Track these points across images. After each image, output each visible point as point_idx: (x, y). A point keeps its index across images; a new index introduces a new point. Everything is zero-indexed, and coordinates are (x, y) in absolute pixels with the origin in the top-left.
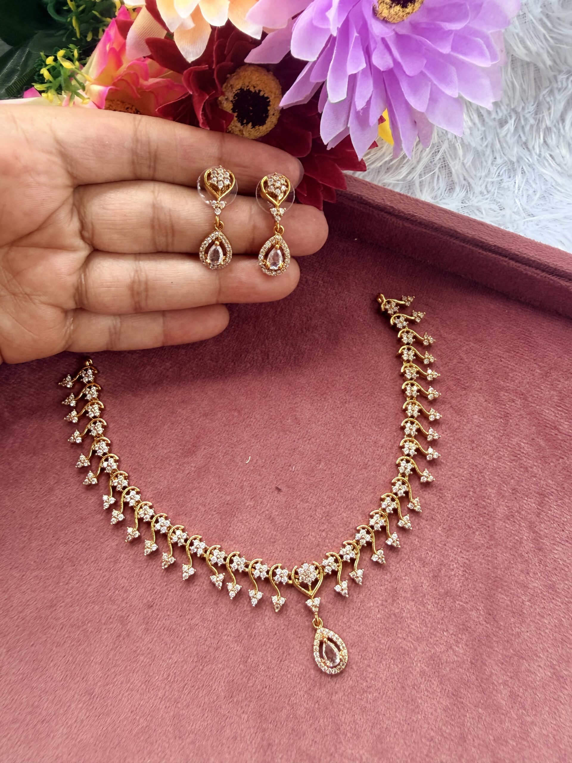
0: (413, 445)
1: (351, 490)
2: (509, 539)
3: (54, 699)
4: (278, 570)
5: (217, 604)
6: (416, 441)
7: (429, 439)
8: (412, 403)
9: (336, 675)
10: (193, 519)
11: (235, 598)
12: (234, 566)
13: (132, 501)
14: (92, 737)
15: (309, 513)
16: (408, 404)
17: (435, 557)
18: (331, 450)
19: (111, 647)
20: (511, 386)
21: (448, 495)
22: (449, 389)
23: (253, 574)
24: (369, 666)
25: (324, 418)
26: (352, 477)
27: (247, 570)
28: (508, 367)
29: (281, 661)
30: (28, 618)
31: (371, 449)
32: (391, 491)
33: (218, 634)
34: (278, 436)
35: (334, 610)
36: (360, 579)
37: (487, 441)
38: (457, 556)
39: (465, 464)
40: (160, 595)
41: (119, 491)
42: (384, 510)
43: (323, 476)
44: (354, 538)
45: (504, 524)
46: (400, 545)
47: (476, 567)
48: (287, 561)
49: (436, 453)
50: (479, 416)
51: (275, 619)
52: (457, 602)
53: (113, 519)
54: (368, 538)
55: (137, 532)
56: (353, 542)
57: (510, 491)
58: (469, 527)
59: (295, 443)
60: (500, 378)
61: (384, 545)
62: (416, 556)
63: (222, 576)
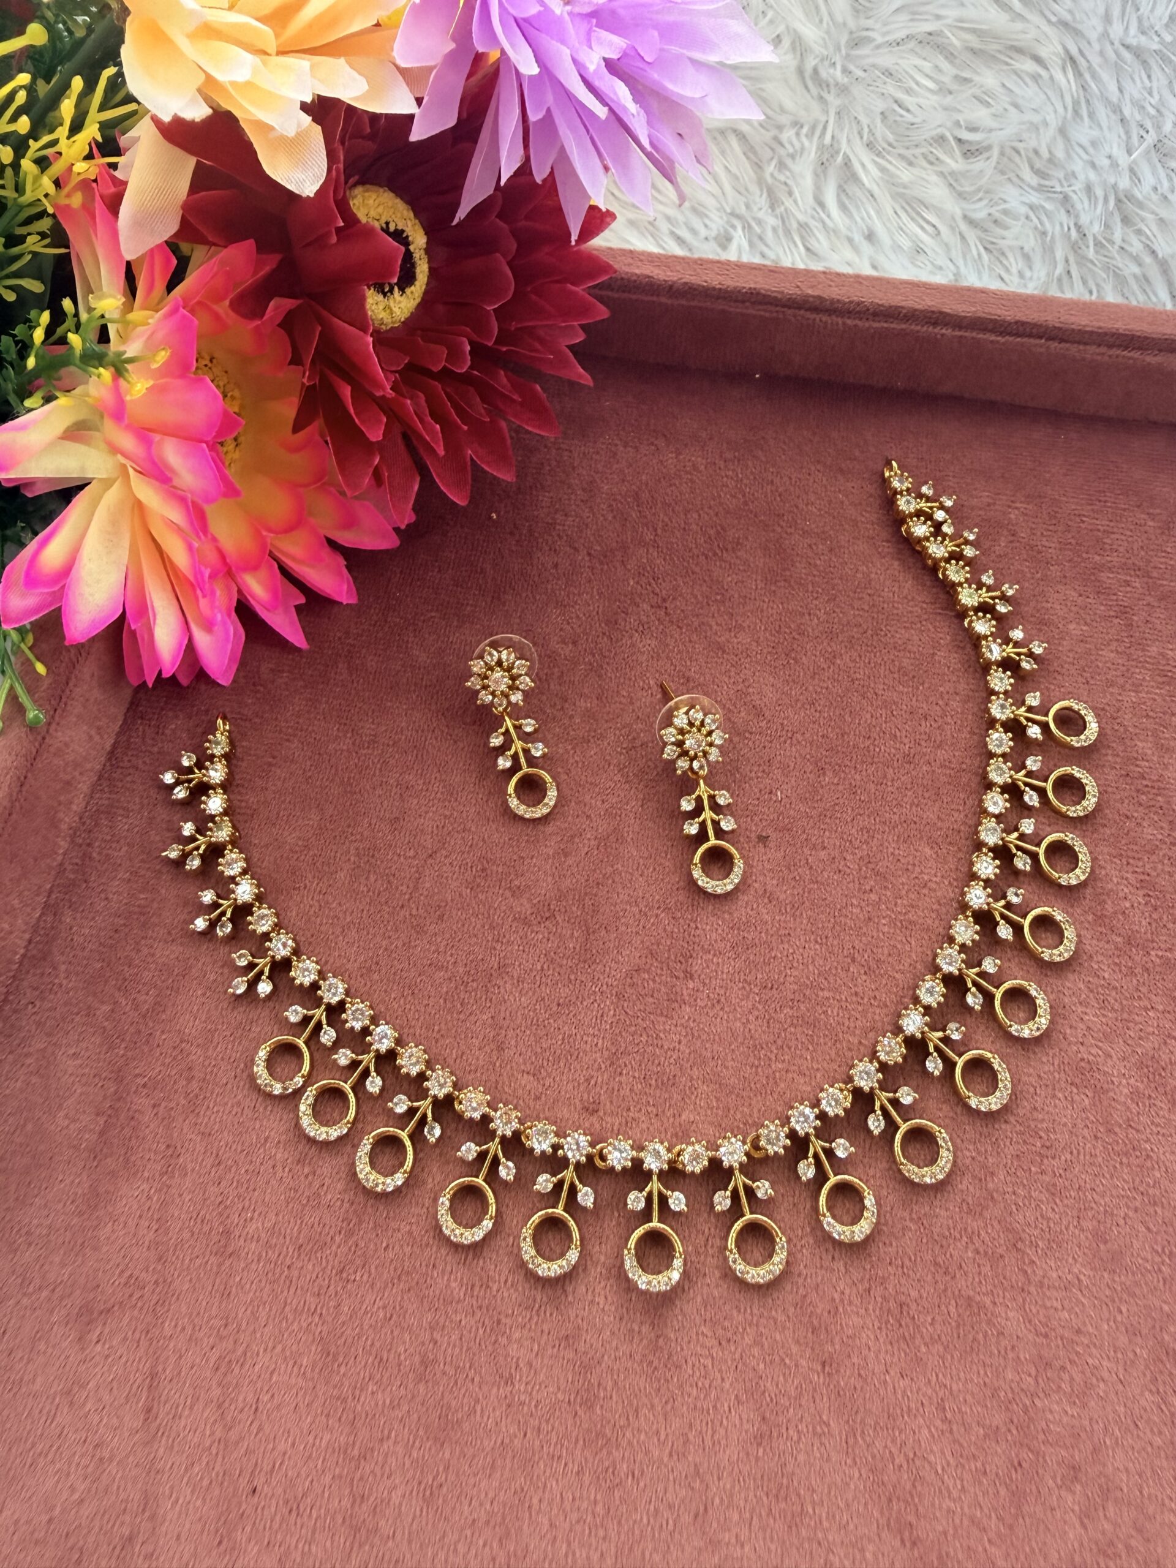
15: (834, 867)
18: (837, 746)
25: (804, 693)
31: (907, 726)
34: (732, 745)
37: (1105, 662)
43: (837, 795)
47: (1163, 883)
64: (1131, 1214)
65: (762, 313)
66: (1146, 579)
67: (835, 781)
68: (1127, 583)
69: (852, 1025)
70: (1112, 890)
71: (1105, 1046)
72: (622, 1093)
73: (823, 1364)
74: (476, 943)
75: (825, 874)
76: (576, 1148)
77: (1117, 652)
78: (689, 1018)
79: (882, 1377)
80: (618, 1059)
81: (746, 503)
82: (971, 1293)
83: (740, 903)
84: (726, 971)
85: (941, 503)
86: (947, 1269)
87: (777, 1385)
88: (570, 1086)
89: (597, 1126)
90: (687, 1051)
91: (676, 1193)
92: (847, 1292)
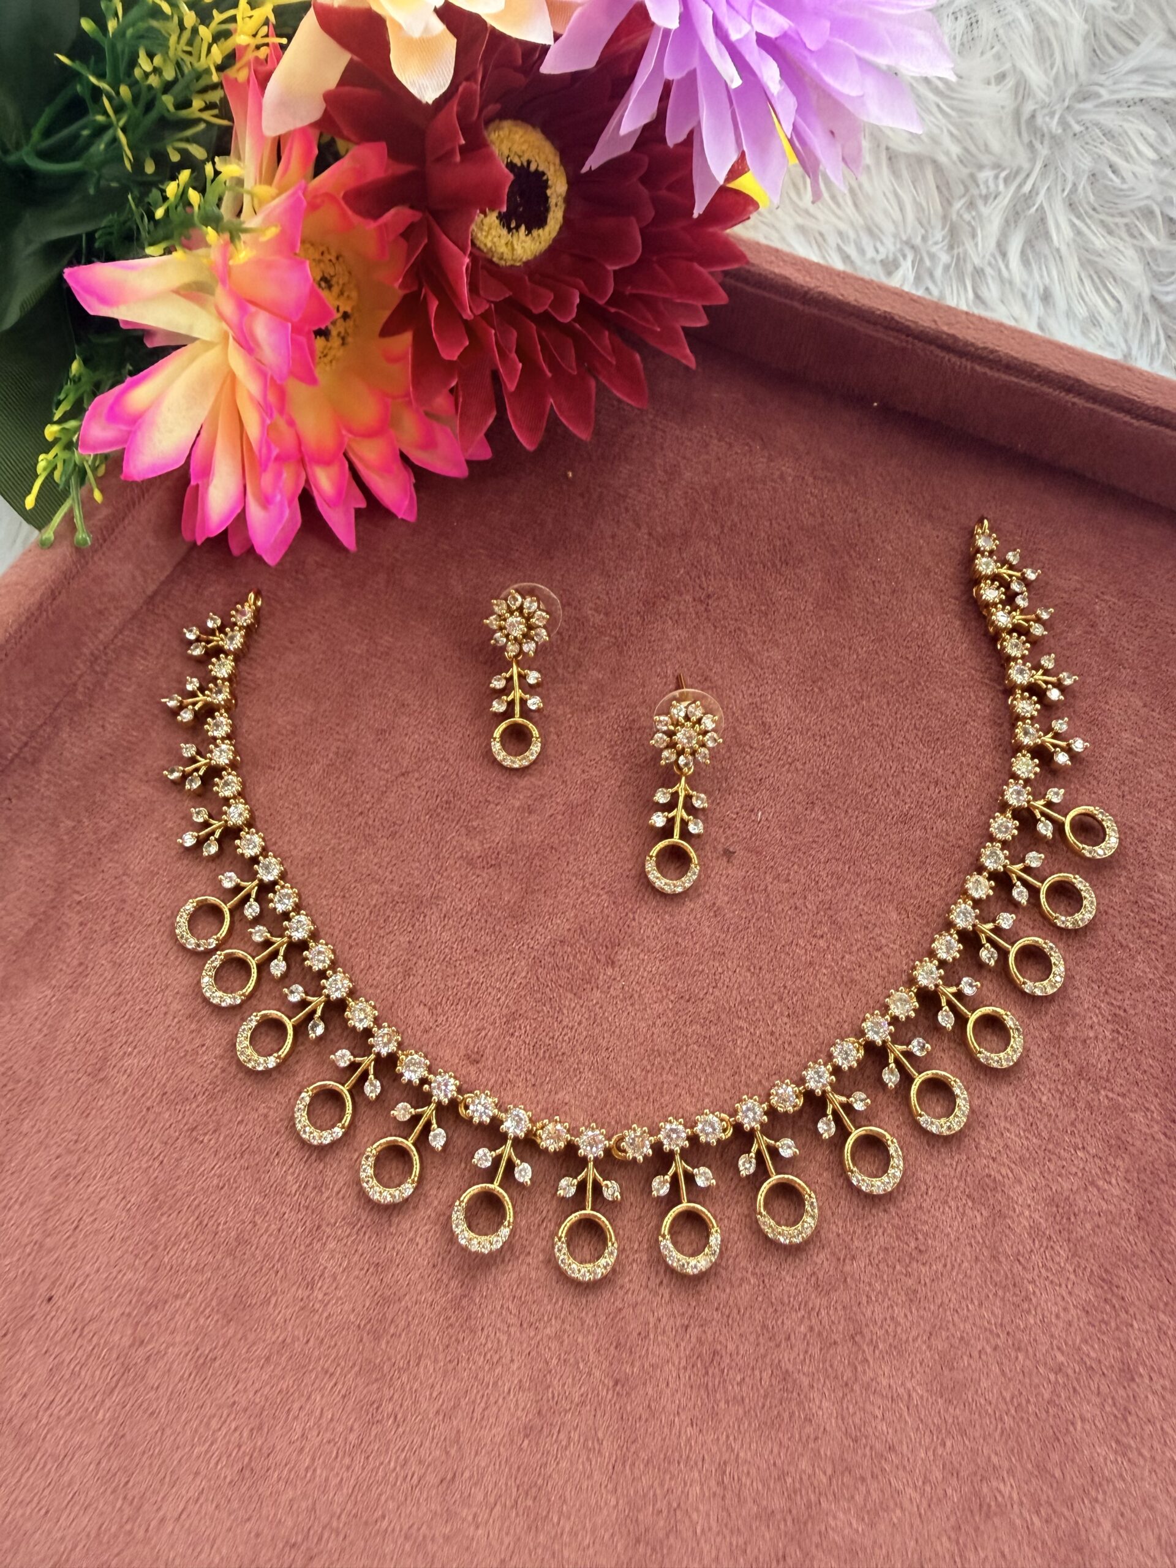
15: (792, 901)
18: (835, 784)
25: (819, 724)
31: (914, 786)
37: (1151, 781)
38: (1098, 1002)
40: (493, 1042)
43: (818, 833)
47: (1139, 1025)
50: (1133, 734)
64: (989, 1350)
65: (891, 340)
67: (822, 818)
69: (758, 1062)
70: (1077, 1014)
71: (1019, 1171)
72: (508, 1052)
73: (616, 1383)
74: (417, 868)
75: (780, 907)
76: (444, 1088)
78: (597, 1003)
79: (672, 1417)
80: (514, 1019)
81: (822, 524)
82: (790, 1368)
83: (684, 909)
84: (649, 969)
85: (1023, 574)
86: (774, 1335)
87: (564, 1385)
88: (460, 1031)
89: (473, 1077)
90: (585, 1033)
91: (526, 1165)
92: (664, 1320)
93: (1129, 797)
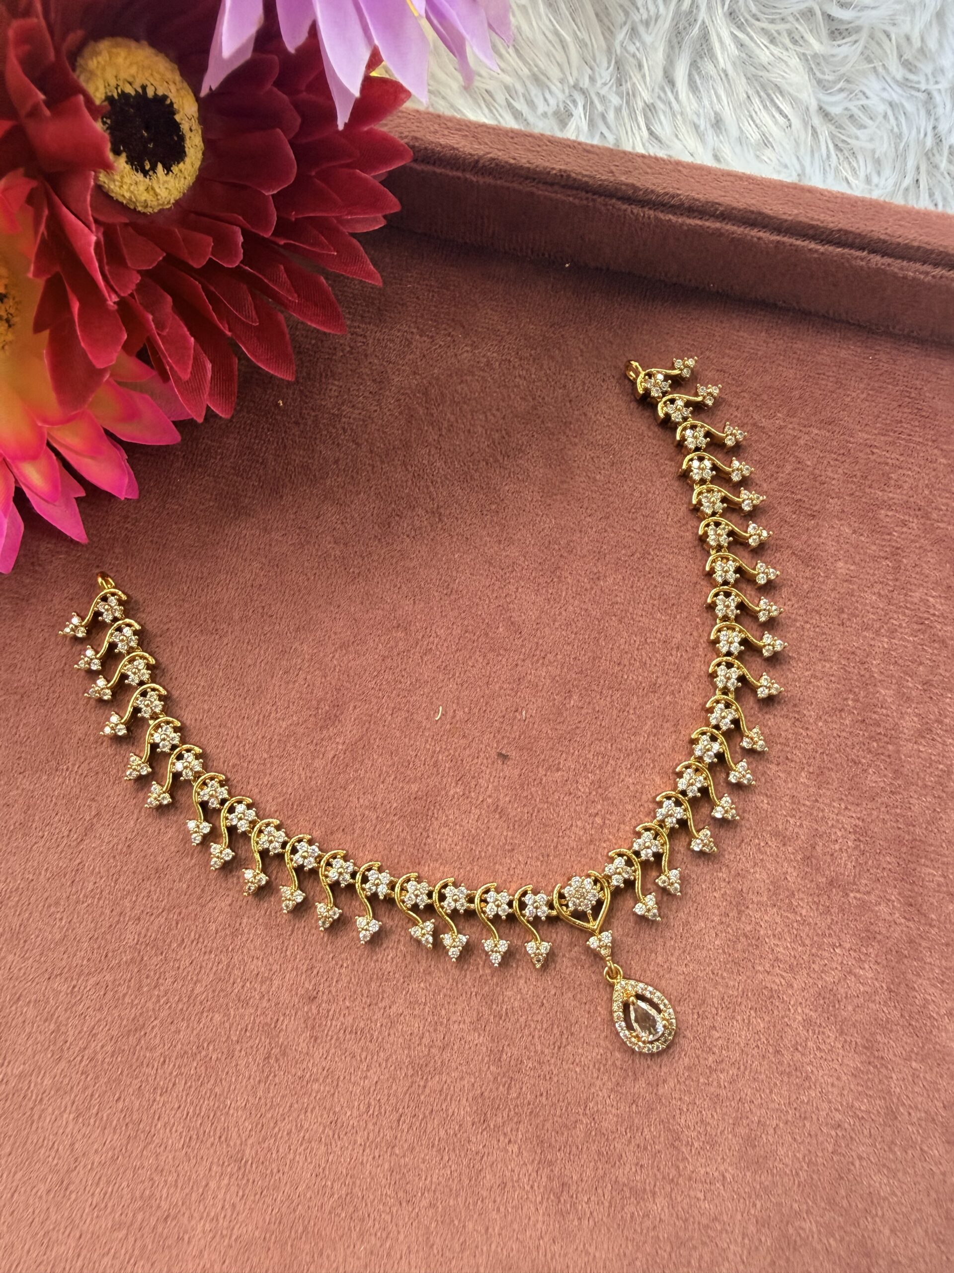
0: (735, 634)
1: (634, 734)
2: (928, 771)
3: (176, 1181)
4: (527, 897)
5: (430, 973)
6: (738, 627)
7: (763, 618)
8: (722, 558)
9: (660, 1054)
10: (359, 836)
11: (459, 959)
12: (449, 904)
13: (242, 822)
14: (257, 1228)
15: (566, 789)
16: (714, 561)
17: (801, 825)
18: (586, 670)
19: (258, 1078)
20: (897, 496)
21: (811, 714)
22: (783, 520)
23: (484, 912)
24: (714, 1027)
25: (564, 613)
26: (632, 711)
27: (472, 906)
28: (887, 464)
29: (559, 1048)
30: (100, 1057)
31: (658, 655)
32: (708, 724)
33: (441, 1024)
34: (486, 661)
35: (639, 947)
36: (676, 885)
37: (866, 604)
38: (840, 818)
39: (832, 653)
40: (325, 977)
41: (214, 808)
42: (700, 759)
43: (579, 719)
44: (655, 817)
45: (916, 747)
46: (738, 815)
47: (876, 830)
48: (540, 879)
49: (778, 642)
50: (846, 563)
51: (537, 980)
52: (852, 895)
53: (215, 859)
54: (679, 812)
55: (262, 875)
56: (654, 824)
57: (920, 687)
58: (855, 763)
59: (519, 669)
60: (875, 485)
61: (708, 819)
62: (769, 828)
63: (429, 925)
65: (571, 199)
66: (922, 521)
67: (580, 705)
68: (904, 524)
75: (556, 795)
77: (880, 594)
93: (848, 623)
